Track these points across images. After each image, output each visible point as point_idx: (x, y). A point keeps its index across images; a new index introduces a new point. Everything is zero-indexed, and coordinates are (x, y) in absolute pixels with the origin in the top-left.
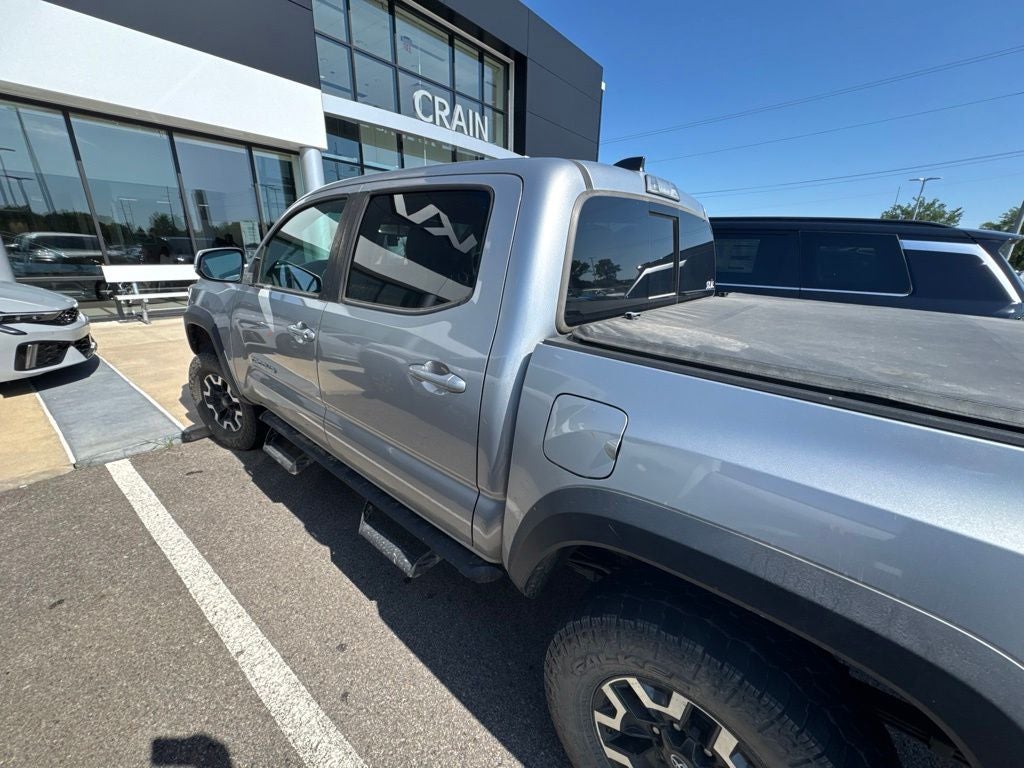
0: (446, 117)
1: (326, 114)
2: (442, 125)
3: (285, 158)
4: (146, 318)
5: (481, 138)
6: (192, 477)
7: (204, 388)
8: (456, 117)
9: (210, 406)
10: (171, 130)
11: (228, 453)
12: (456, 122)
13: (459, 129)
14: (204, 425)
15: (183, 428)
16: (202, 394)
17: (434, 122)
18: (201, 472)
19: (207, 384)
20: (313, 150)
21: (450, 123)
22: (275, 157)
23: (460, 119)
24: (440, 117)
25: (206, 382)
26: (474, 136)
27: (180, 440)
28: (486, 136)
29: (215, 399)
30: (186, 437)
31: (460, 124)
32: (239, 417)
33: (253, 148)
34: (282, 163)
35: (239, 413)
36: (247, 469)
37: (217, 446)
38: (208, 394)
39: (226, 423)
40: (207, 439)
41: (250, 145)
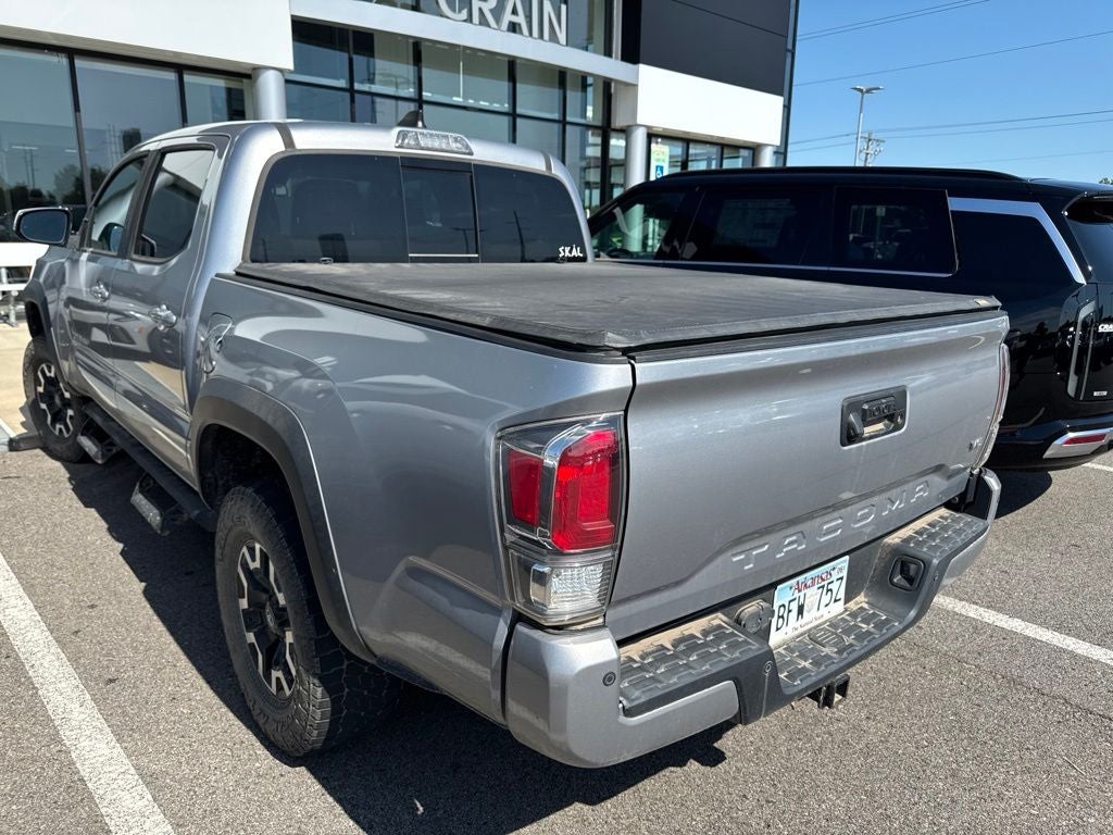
0: (491, 10)
1: (292, 16)
2: (483, 22)
3: (234, 84)
4: (13, 319)
5: (554, 38)
6: (7, 481)
7: (37, 383)
8: (509, 8)
9: (43, 406)
10: (73, 52)
11: (58, 464)
12: (508, 17)
13: (514, 28)
14: (37, 433)
15: (13, 435)
16: (36, 389)
17: (469, 19)
18: (18, 477)
19: (40, 376)
20: (271, 72)
21: (498, 20)
22: (221, 83)
23: (514, 12)
24: (480, 9)
25: (39, 373)
26: (541, 36)
27: (6, 448)
28: (562, 37)
29: (48, 397)
30: (14, 445)
31: (515, 19)
32: (71, 417)
33: (185, 72)
34: (229, 90)
35: (70, 412)
36: (70, 479)
37: (47, 457)
38: (41, 389)
39: (58, 426)
40: (38, 451)
41: (181, 67)
